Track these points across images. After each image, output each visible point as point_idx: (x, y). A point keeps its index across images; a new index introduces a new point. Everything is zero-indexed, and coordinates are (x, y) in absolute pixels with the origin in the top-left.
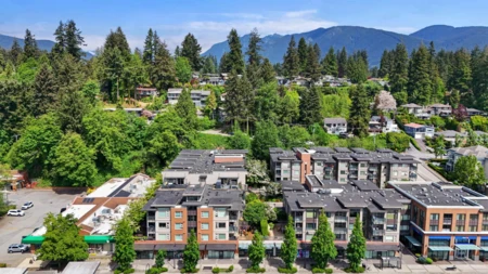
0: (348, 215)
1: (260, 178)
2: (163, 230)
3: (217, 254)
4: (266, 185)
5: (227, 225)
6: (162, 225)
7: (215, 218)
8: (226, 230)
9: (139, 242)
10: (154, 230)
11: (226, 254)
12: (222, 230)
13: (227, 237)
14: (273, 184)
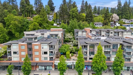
0: (111, 47)
1: (70, 39)
2: (15, 55)
3: (43, 68)
4: (72, 41)
5: (48, 53)
6: (15, 53)
7: (42, 49)
8: (48, 56)
9: (3, 62)
10: (11, 55)
11: (48, 68)
12: (45, 56)
13: (49, 59)
14: (75, 41)
